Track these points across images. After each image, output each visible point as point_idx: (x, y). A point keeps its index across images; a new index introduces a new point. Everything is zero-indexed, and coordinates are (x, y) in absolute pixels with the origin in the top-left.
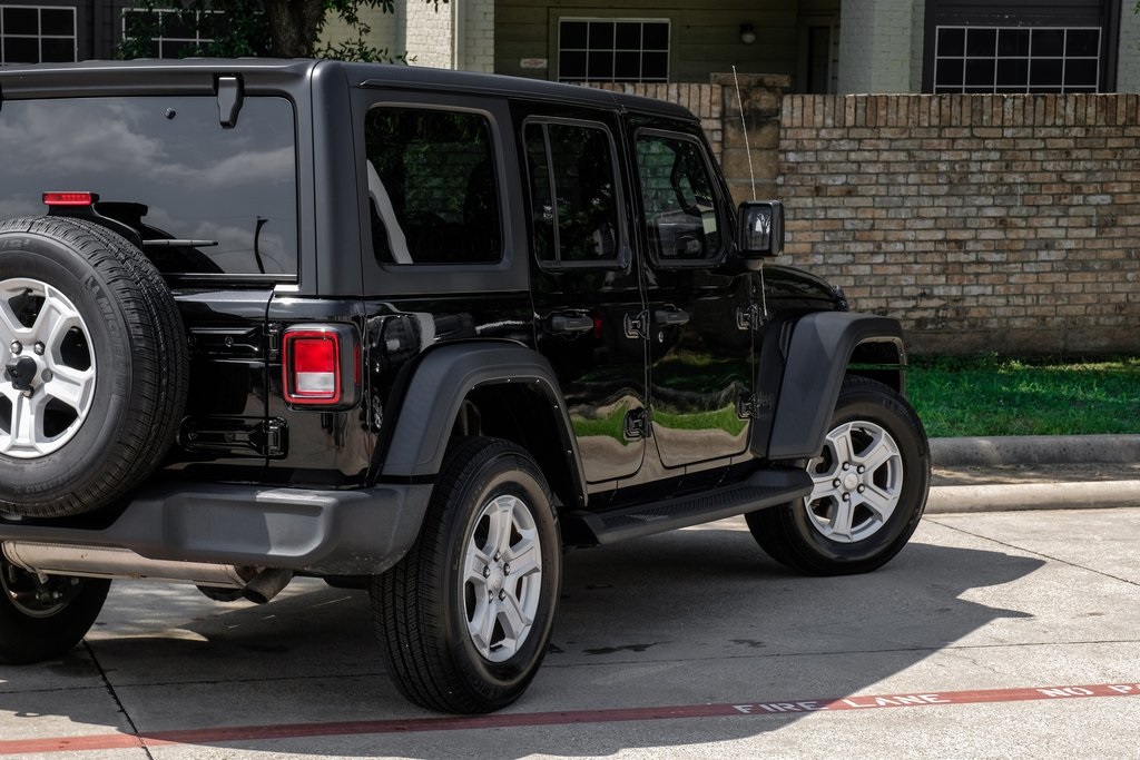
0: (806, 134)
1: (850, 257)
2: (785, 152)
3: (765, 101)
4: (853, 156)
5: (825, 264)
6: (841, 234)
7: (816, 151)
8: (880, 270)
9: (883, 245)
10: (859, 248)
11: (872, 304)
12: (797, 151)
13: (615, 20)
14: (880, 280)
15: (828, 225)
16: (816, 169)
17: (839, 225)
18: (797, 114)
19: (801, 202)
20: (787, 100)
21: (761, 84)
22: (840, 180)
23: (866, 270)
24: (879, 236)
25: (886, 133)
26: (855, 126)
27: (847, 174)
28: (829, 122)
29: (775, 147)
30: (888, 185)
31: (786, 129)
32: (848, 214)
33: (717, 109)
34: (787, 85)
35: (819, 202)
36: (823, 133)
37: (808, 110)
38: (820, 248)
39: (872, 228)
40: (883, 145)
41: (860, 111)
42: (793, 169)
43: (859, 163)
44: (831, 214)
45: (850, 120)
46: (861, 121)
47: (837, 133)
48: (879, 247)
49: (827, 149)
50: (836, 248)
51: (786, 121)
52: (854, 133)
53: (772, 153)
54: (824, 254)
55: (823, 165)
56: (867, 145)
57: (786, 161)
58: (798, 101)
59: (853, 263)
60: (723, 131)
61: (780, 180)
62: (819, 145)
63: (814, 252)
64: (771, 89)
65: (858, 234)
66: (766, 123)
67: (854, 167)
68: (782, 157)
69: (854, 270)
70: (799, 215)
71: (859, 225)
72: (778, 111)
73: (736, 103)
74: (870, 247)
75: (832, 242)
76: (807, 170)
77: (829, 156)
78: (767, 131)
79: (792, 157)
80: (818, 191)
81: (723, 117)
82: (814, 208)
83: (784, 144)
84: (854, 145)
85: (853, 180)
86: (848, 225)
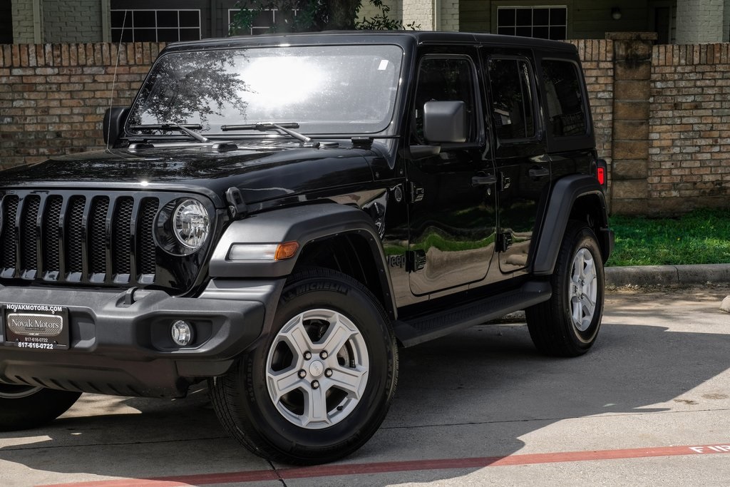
0: (668, 70)
1: (697, 148)
2: (655, 81)
3: (641, 49)
4: (698, 83)
5: (681, 153)
6: (691, 134)
7: (675, 81)
8: (717, 156)
9: (719, 140)
10: (703, 142)
11: (712, 178)
12: (662, 81)
13: (532, 7)
14: (717, 163)
15: (683, 128)
16: (674, 92)
17: (690, 128)
18: (662, 57)
19: (665, 114)
20: (655, 49)
21: (638, 39)
22: (690, 99)
23: (708, 156)
24: (716, 134)
25: (719, 68)
26: (700, 64)
27: (695, 95)
28: (683, 61)
29: (648, 79)
30: (721, 101)
31: (655, 67)
32: (696, 120)
33: (610, 55)
34: (655, 38)
35: (677, 113)
36: (679, 69)
37: (669, 55)
38: (678, 143)
39: (712, 129)
40: (718, 76)
41: (703, 54)
42: (660, 93)
43: (702, 88)
44: (684, 121)
45: (696, 60)
46: (703, 61)
47: (688, 69)
48: (716, 142)
49: (681, 79)
50: (688, 143)
51: (655, 62)
52: (699, 69)
53: (646, 83)
54: (680, 147)
55: (679, 89)
56: (708, 76)
57: (655, 87)
58: (662, 49)
59: (699, 152)
60: (614, 69)
61: (651, 100)
62: (676, 77)
63: (674, 146)
64: (645, 41)
65: (702, 133)
66: (642, 63)
67: (700, 90)
68: (652, 85)
69: (700, 156)
70: (664, 122)
71: (703, 127)
72: (650, 56)
73: (621, 52)
74: (710, 141)
75: (685, 139)
76: (669, 93)
77: (683, 84)
78: (642, 68)
79: (659, 85)
80: (676, 106)
81: (614, 60)
82: (674, 117)
83: (654, 77)
84: (699, 76)
85: (699, 99)
86: (696, 128)
